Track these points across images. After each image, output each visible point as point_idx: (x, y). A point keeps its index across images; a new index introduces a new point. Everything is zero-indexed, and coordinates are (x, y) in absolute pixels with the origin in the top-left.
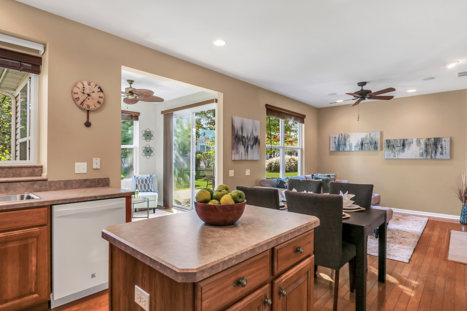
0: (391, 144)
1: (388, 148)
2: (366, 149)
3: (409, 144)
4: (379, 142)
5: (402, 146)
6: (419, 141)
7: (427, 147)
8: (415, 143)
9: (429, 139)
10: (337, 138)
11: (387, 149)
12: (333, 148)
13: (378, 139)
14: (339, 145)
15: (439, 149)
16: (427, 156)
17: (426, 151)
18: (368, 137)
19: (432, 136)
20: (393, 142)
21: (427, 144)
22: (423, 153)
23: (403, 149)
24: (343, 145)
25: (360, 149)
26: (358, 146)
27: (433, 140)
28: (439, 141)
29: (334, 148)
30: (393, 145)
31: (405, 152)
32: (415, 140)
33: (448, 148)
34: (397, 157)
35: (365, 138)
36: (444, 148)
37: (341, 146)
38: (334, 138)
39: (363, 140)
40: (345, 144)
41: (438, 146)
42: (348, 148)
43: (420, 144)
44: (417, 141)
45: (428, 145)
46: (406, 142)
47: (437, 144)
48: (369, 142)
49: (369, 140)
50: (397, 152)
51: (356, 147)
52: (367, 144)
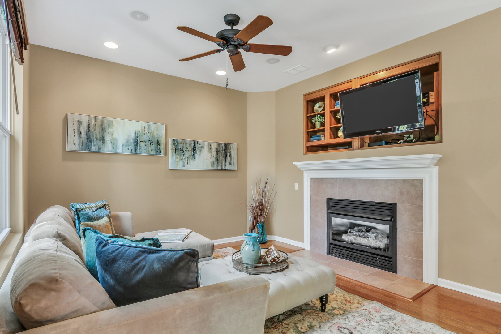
0: (180, 146)
1: (176, 152)
2: (143, 153)
3: (200, 149)
4: (162, 141)
5: (192, 150)
6: (210, 146)
7: (218, 154)
8: (206, 148)
9: (219, 144)
10: (85, 124)
11: (174, 154)
12: (74, 144)
13: (161, 137)
14: (89, 140)
15: (228, 158)
16: (218, 166)
17: (217, 160)
18: (146, 131)
19: (223, 141)
20: (182, 144)
21: (218, 150)
22: (214, 162)
23: (193, 155)
24: (98, 141)
25: (133, 151)
26: (128, 146)
27: (223, 145)
28: (228, 147)
29: (77, 144)
30: (182, 149)
31: (195, 160)
32: (206, 143)
33: (235, 157)
34: (186, 168)
35: (141, 132)
36: (232, 157)
37: (94, 142)
38: (76, 123)
39: (138, 135)
40: (103, 139)
41: (227, 154)
42: (108, 148)
43: (211, 150)
44: (208, 146)
46: (197, 146)
47: (227, 151)
48: (147, 140)
49: (148, 137)
50: (187, 160)
51: (124, 147)
52: (144, 143)
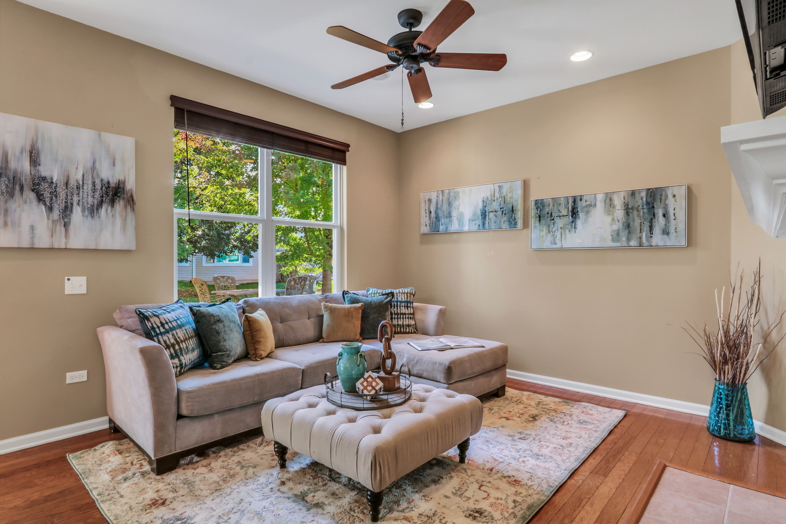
0: (547, 209)
1: (540, 221)
2: (493, 227)
3: (585, 209)
4: (519, 206)
5: (570, 214)
6: (611, 200)
7: (631, 215)
8: (600, 205)
9: (633, 193)
10: (434, 201)
11: (537, 224)
12: (426, 225)
13: (517, 201)
14: (437, 218)
15: (658, 219)
16: (628, 240)
17: (628, 226)
18: (497, 195)
19: (643, 184)
20: (551, 205)
21: (630, 206)
22: (621, 232)
23: (573, 222)
24: (445, 219)
25: (481, 227)
26: (475, 220)
27: (644, 194)
28: (659, 196)
29: (428, 225)
30: (551, 214)
31: (577, 230)
32: (600, 197)
33: (682, 215)
34: (559, 245)
35: (489, 198)
36: (672, 217)
37: (443, 221)
38: (427, 202)
39: (486, 203)
40: (449, 216)
41: (656, 211)
42: (455, 227)
43: (611, 209)
44: (605, 201)
45: (632, 208)
46: (580, 205)
47: (655, 206)
48: (498, 208)
49: (499, 203)
50: (560, 232)
51: (471, 222)
52: (495, 213)
